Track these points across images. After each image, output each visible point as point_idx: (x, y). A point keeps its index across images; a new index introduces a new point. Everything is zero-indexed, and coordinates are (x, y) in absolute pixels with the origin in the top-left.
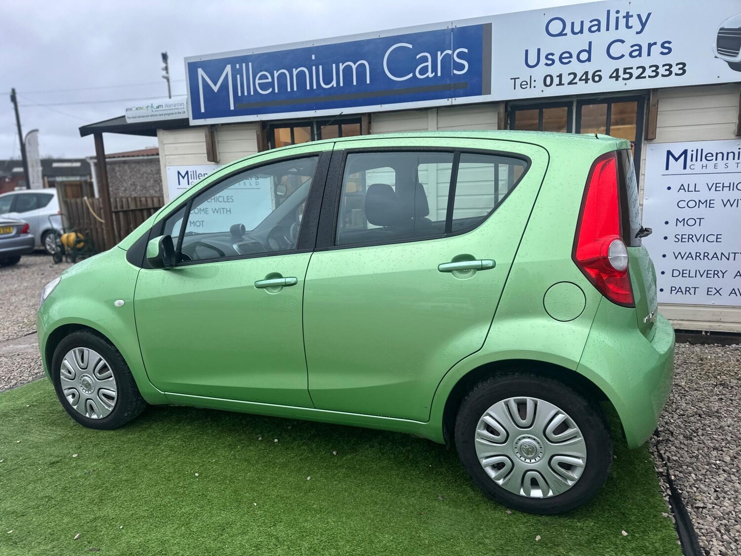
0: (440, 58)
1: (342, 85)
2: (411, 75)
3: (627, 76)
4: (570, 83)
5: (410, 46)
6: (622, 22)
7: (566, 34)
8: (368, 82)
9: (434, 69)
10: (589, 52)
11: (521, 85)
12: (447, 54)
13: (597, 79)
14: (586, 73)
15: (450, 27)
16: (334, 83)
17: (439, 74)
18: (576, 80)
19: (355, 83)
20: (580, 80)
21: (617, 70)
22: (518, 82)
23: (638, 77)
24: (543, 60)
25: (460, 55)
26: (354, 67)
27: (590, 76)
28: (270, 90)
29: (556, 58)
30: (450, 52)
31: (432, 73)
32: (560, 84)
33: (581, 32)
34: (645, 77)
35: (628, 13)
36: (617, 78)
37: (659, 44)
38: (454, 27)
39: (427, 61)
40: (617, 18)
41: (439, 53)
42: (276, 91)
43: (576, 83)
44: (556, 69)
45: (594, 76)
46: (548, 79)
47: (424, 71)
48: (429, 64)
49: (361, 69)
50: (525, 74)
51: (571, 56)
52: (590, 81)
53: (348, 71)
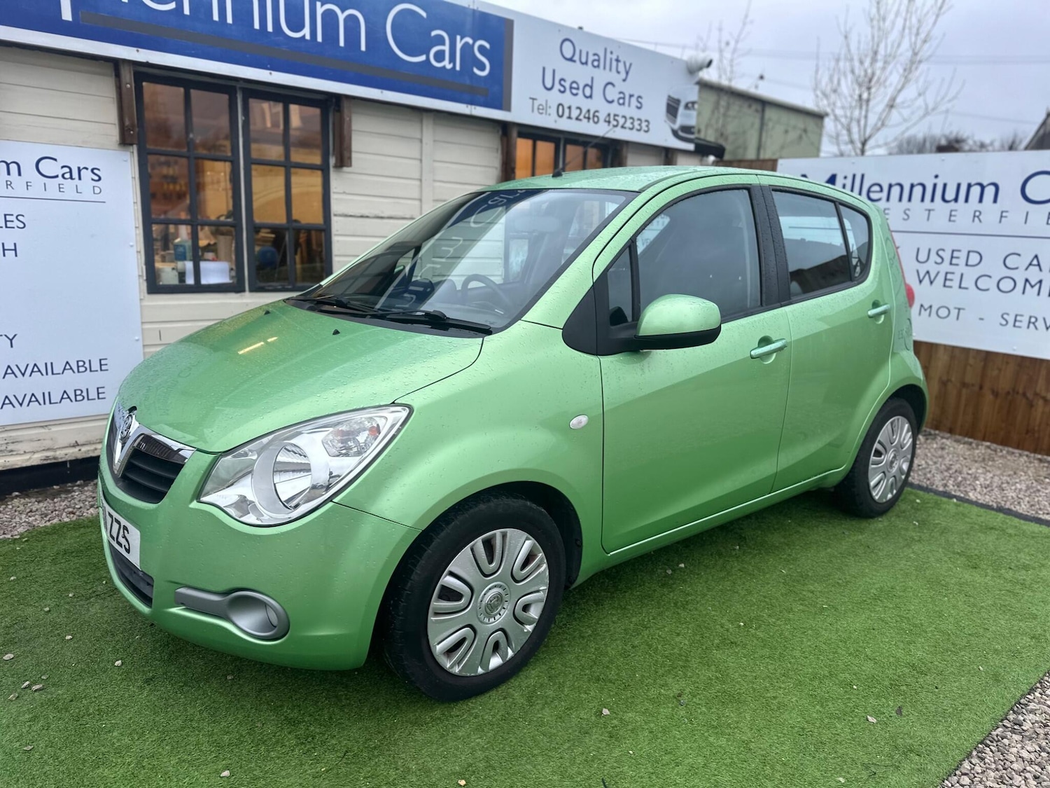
0: (459, 45)
1: (320, 39)
2: (423, 58)
3: (615, 123)
4: (577, 119)
5: (424, 14)
6: (614, 63)
7: (574, 61)
8: (363, 48)
9: (452, 60)
10: (591, 87)
11: (538, 109)
12: (467, 43)
13: (596, 119)
14: (589, 111)
15: (471, 7)
16: (306, 32)
17: (458, 68)
18: (581, 117)
19: (342, 44)
20: (585, 117)
21: (609, 115)
22: (536, 103)
23: (623, 127)
24: (557, 86)
25: (481, 49)
26: (342, 17)
27: (591, 116)
28: (172, 6)
29: (567, 85)
30: (470, 41)
31: (450, 63)
32: (569, 117)
33: (586, 63)
34: (625, 128)
35: (618, 57)
36: (609, 122)
37: (636, 96)
38: (475, 8)
39: (443, 44)
40: (611, 59)
41: (458, 38)
42: (187, 11)
43: (580, 120)
44: (567, 99)
45: (594, 116)
46: (561, 108)
47: (440, 56)
48: (446, 48)
49: (352, 22)
50: (542, 95)
51: (578, 89)
52: (591, 121)
53: (330, 18)
